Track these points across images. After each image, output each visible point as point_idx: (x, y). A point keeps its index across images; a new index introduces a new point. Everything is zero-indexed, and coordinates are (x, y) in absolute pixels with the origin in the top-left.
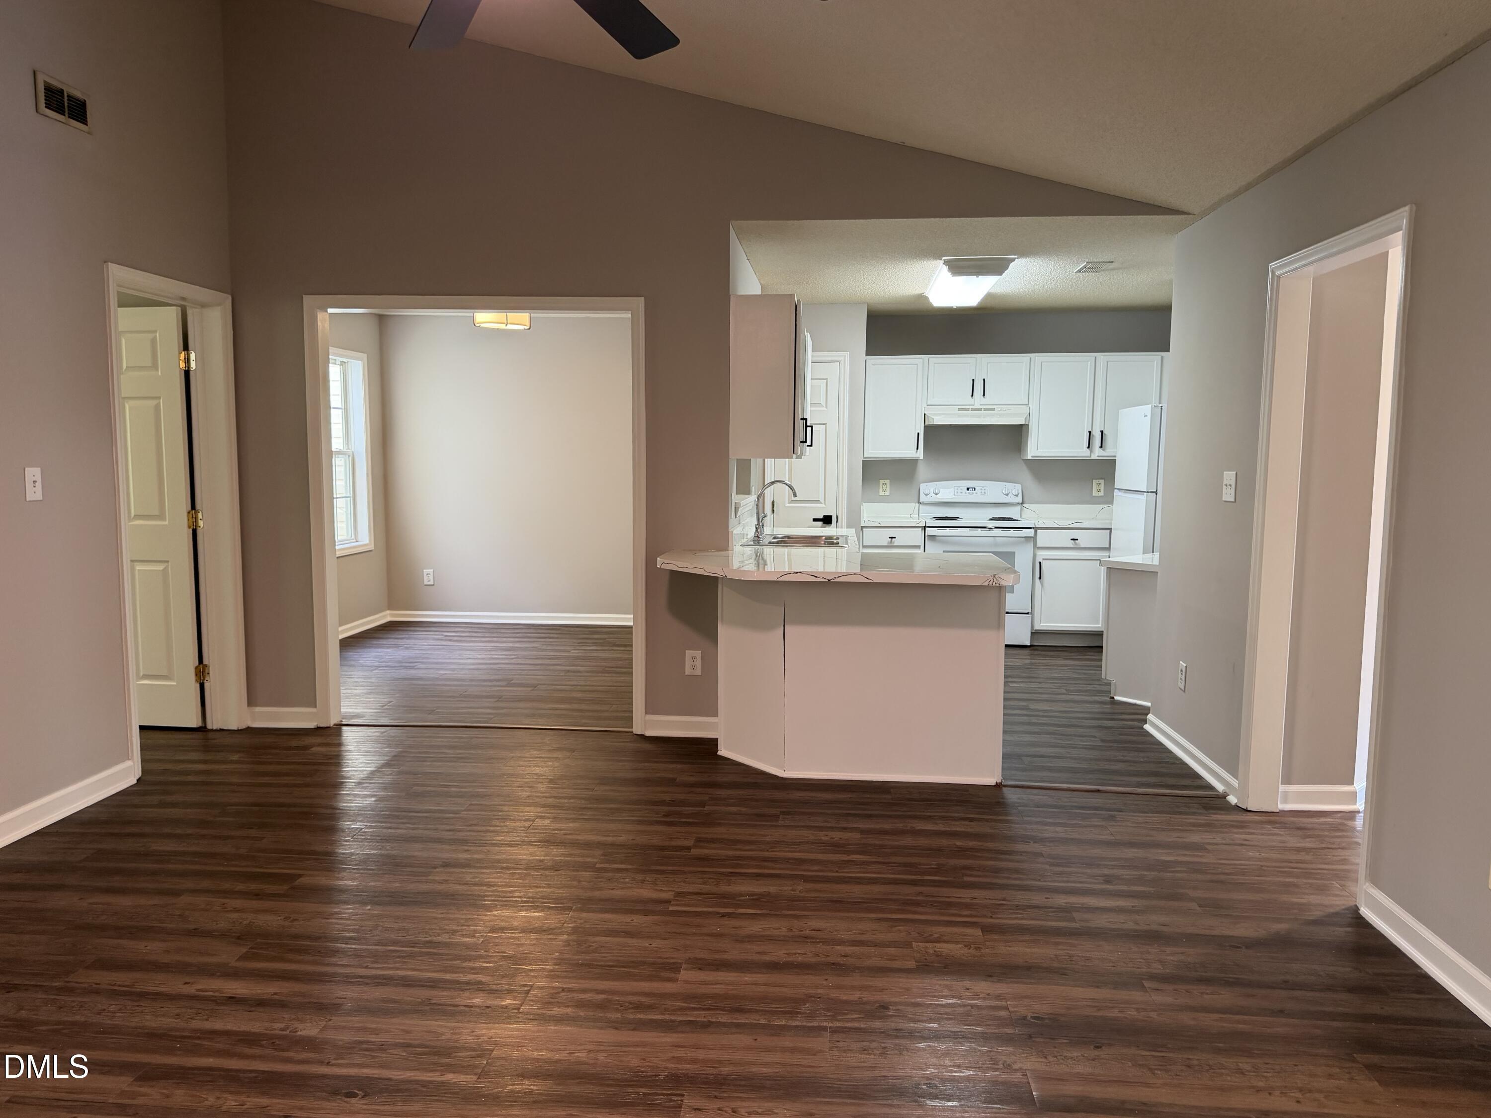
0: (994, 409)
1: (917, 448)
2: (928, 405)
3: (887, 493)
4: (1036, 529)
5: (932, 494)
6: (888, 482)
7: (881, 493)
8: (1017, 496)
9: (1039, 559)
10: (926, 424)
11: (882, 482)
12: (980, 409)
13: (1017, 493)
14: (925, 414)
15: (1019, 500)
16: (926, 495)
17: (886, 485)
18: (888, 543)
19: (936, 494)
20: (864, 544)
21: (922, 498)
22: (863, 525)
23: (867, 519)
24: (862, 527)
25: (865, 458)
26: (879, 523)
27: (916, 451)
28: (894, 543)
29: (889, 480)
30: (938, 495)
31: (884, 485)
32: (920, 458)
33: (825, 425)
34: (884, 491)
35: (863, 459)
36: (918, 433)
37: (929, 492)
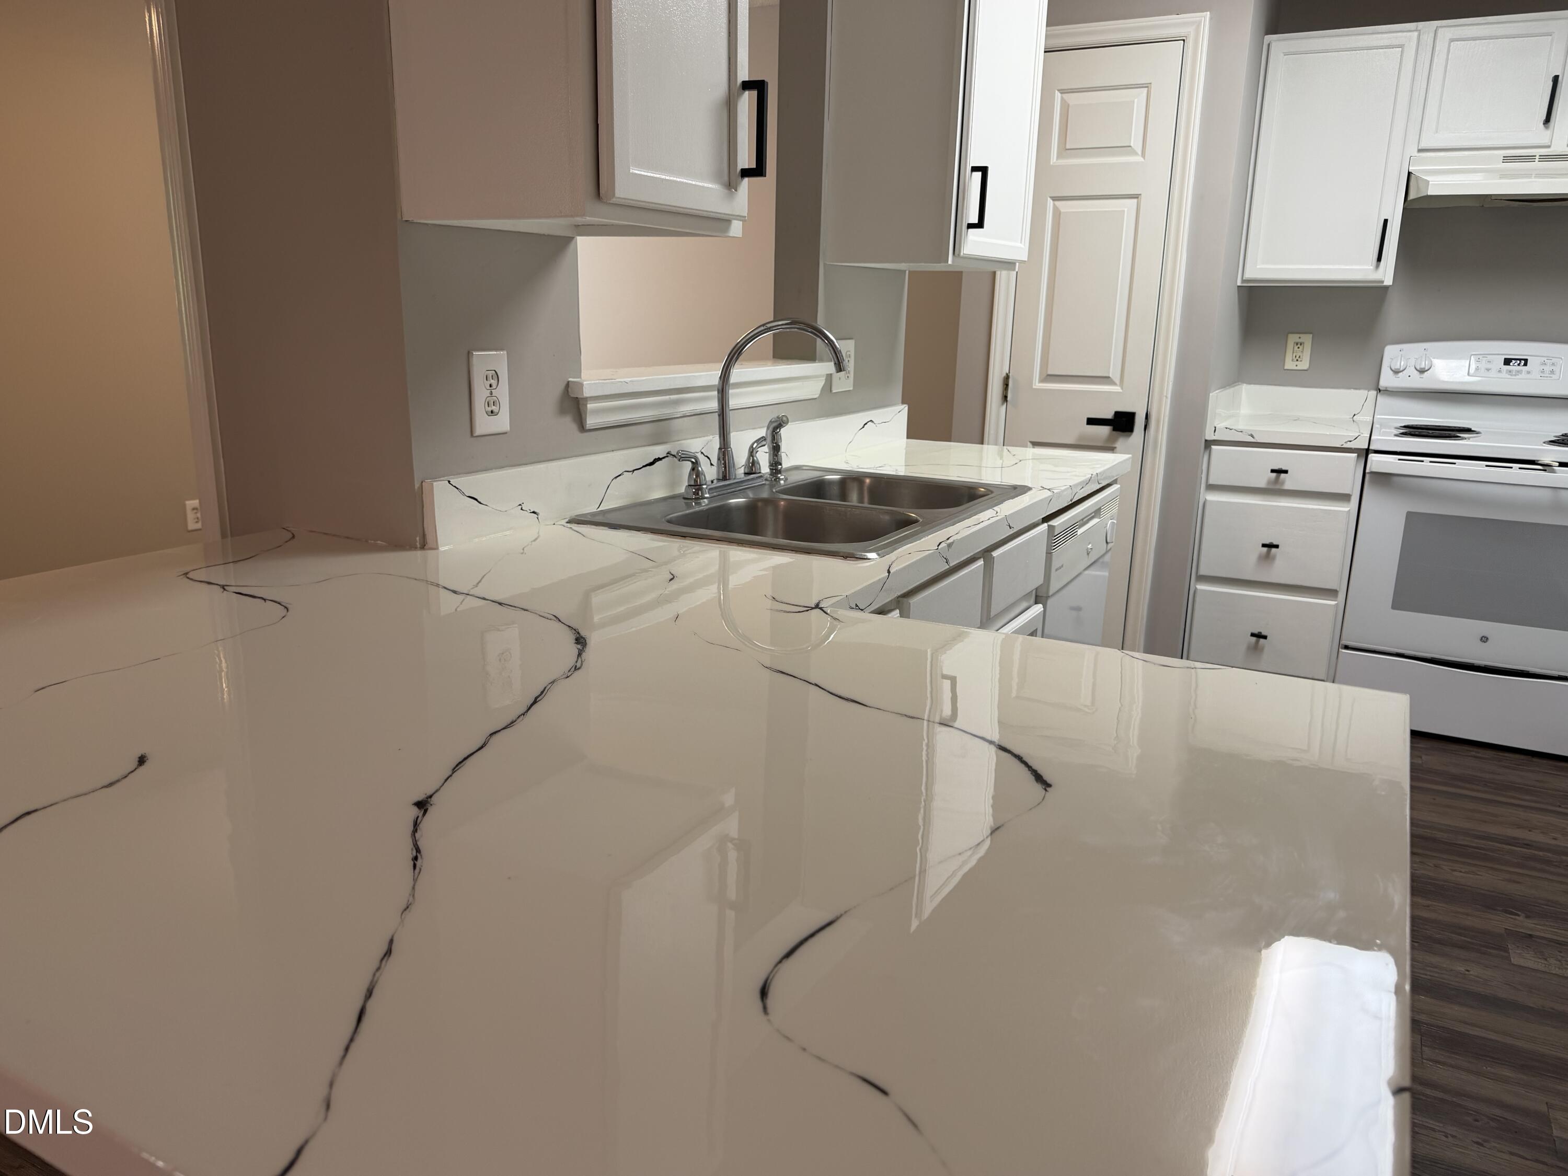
1: (1379, 259)
2: (1420, 151)
3: (1304, 365)
5: (1411, 371)
6: (1307, 339)
7: (1290, 365)
10: (1412, 196)
11: (1293, 338)
12: (1565, 157)
14: (1409, 174)
16: (1396, 372)
17: (1302, 345)
18: (1269, 482)
19: (1422, 371)
20: (1211, 482)
21: (1388, 379)
22: (1210, 436)
23: (1221, 425)
24: (1206, 440)
25: (1243, 281)
26: (1252, 436)
27: (1377, 266)
28: (1283, 483)
29: (1311, 335)
30: (1426, 373)
31: (1299, 346)
32: (1386, 283)
33: (1137, 198)
34: (1297, 360)
35: (1239, 283)
36: (1386, 221)
37: (1405, 367)
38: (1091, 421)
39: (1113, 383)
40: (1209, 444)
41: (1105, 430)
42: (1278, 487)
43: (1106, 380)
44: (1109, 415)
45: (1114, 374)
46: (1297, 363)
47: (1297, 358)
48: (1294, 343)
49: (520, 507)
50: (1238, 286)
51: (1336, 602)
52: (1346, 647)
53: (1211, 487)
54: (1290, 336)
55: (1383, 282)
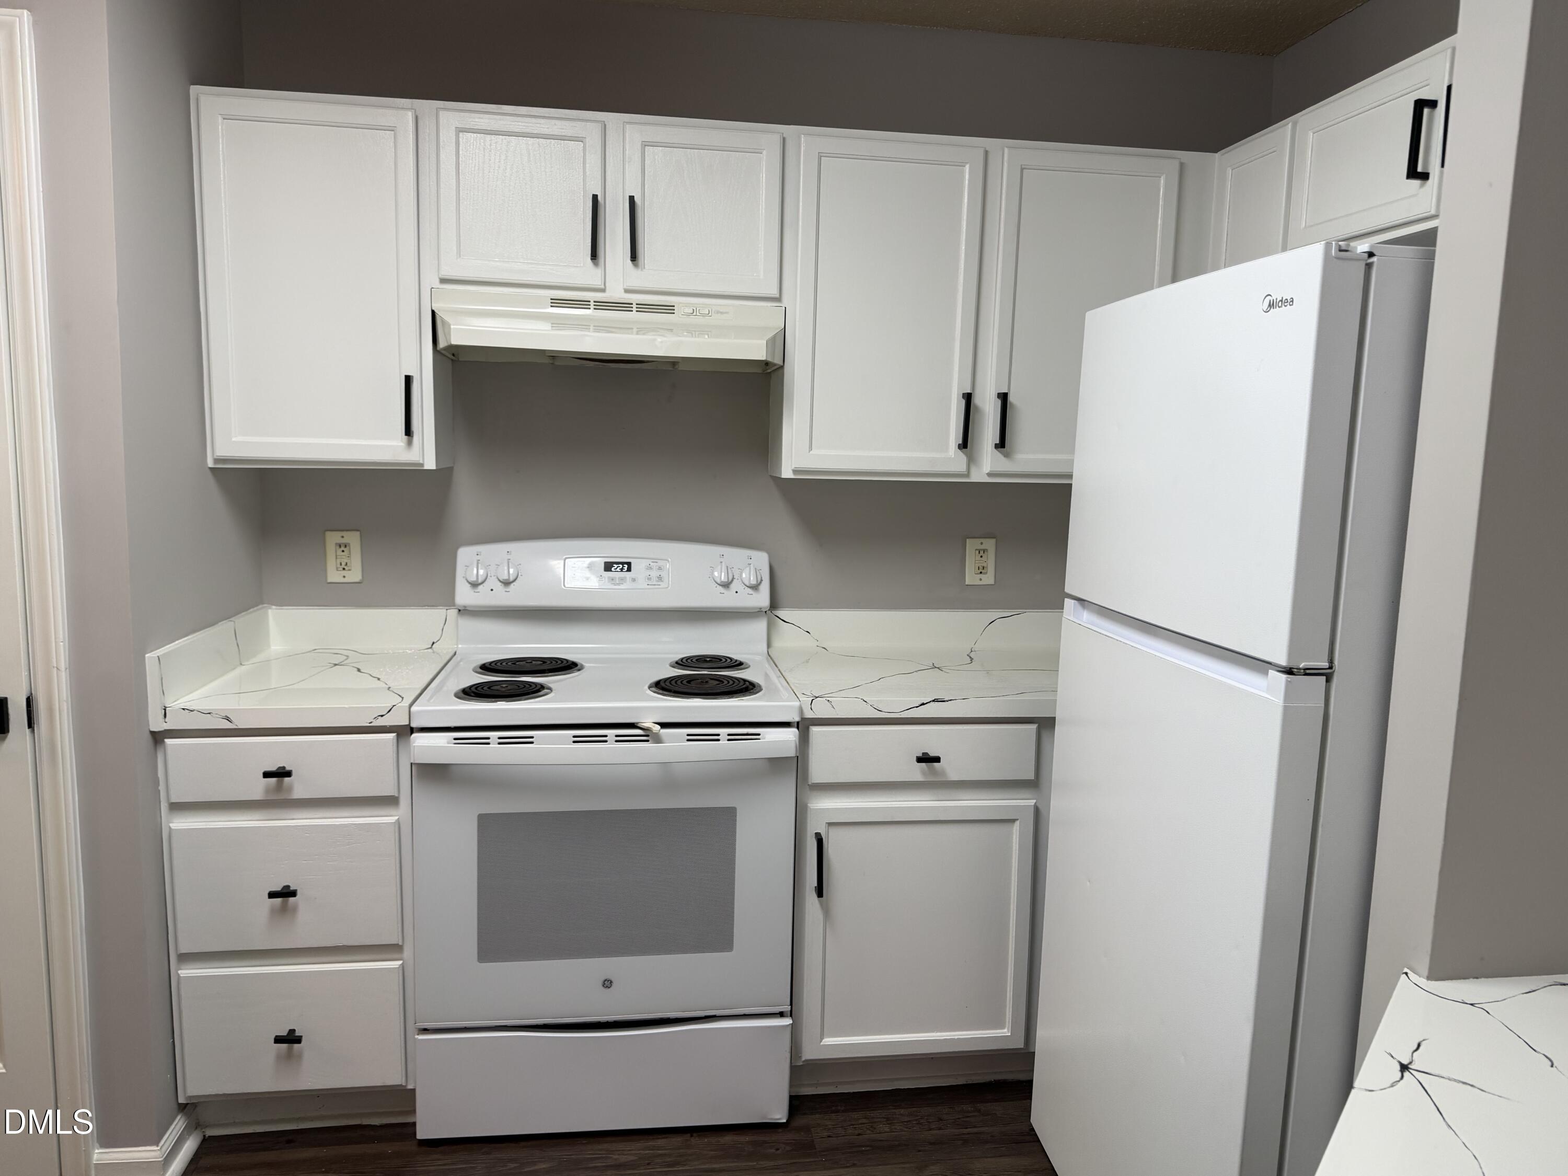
0: (669, 309)
1: (408, 431)
2: (443, 281)
3: (355, 575)
4: (803, 726)
5: (492, 583)
6: (353, 539)
7: (334, 576)
8: (755, 588)
9: (815, 826)
10: (442, 344)
11: (333, 538)
12: (625, 306)
13: (753, 582)
14: (433, 312)
15: (762, 599)
16: (474, 585)
17: (348, 547)
18: (268, 791)
19: (507, 583)
20: (174, 800)
21: (464, 595)
22: (158, 725)
23: (176, 702)
24: (153, 733)
25: (217, 461)
26: (228, 719)
27: (410, 443)
28: (290, 789)
29: (358, 533)
30: (512, 585)
31: (343, 548)
32: (426, 467)
34: (344, 569)
35: (210, 464)
36: (408, 380)
37: (484, 578)
40: (158, 738)
42: (282, 797)
46: (344, 573)
47: (343, 564)
48: (336, 544)
50: (212, 469)
51: (401, 962)
52: (425, 1031)
53: (178, 807)
54: (328, 534)
55: (422, 465)
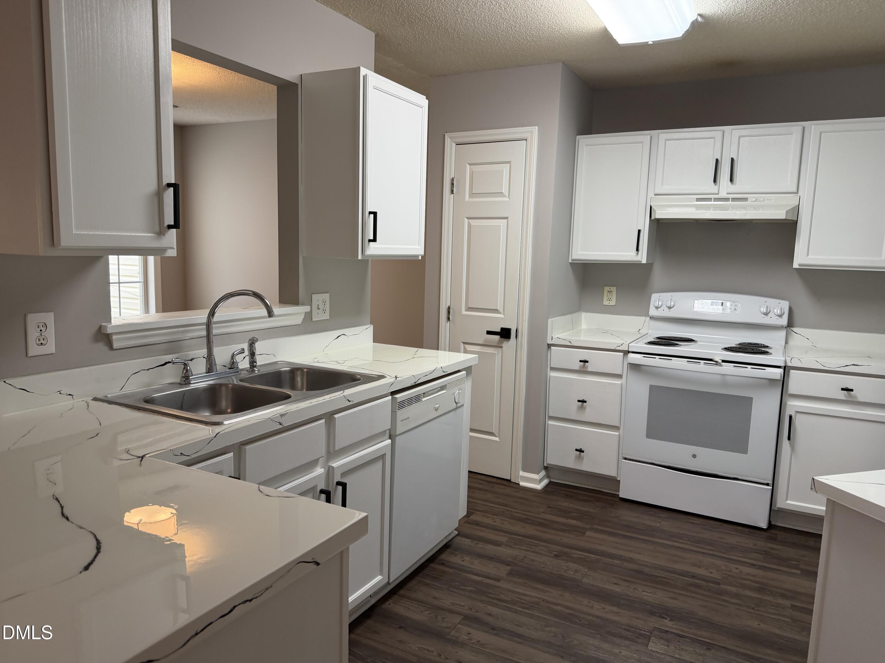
0: (746, 199)
1: (637, 249)
2: (656, 195)
3: (613, 303)
4: (786, 369)
5: (664, 307)
6: (614, 289)
7: (606, 303)
8: (780, 316)
9: (789, 411)
10: (653, 218)
11: (607, 289)
12: (727, 199)
14: (651, 207)
15: (784, 321)
16: (657, 308)
17: (611, 292)
18: (580, 367)
19: (670, 308)
20: (552, 366)
21: (653, 312)
22: (550, 342)
23: (555, 336)
24: (548, 344)
25: (572, 260)
26: (570, 342)
27: (638, 254)
28: (587, 368)
29: (616, 287)
30: (672, 309)
32: (642, 263)
33: (507, 219)
34: (609, 300)
35: (570, 261)
36: (639, 231)
37: (661, 305)
38: (489, 333)
39: (500, 313)
40: (549, 346)
41: (497, 337)
42: (584, 369)
43: (496, 311)
44: (499, 330)
45: (500, 308)
46: (609, 302)
47: (609, 298)
48: (608, 291)
49: (59, 392)
50: (570, 263)
51: (619, 433)
52: (625, 459)
53: (553, 369)
54: (605, 287)
55: (641, 262)
